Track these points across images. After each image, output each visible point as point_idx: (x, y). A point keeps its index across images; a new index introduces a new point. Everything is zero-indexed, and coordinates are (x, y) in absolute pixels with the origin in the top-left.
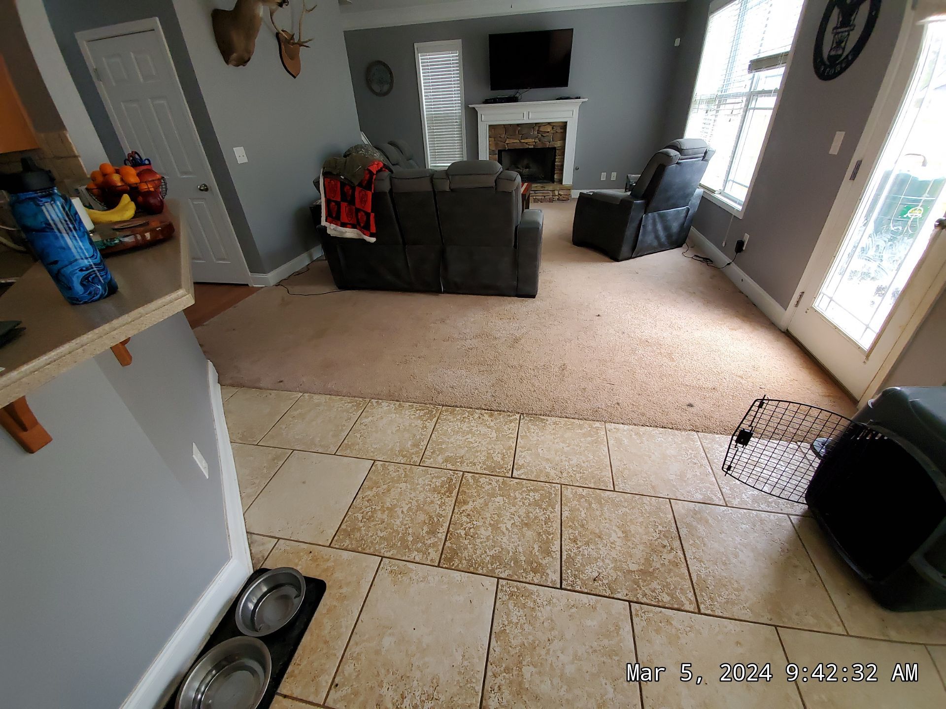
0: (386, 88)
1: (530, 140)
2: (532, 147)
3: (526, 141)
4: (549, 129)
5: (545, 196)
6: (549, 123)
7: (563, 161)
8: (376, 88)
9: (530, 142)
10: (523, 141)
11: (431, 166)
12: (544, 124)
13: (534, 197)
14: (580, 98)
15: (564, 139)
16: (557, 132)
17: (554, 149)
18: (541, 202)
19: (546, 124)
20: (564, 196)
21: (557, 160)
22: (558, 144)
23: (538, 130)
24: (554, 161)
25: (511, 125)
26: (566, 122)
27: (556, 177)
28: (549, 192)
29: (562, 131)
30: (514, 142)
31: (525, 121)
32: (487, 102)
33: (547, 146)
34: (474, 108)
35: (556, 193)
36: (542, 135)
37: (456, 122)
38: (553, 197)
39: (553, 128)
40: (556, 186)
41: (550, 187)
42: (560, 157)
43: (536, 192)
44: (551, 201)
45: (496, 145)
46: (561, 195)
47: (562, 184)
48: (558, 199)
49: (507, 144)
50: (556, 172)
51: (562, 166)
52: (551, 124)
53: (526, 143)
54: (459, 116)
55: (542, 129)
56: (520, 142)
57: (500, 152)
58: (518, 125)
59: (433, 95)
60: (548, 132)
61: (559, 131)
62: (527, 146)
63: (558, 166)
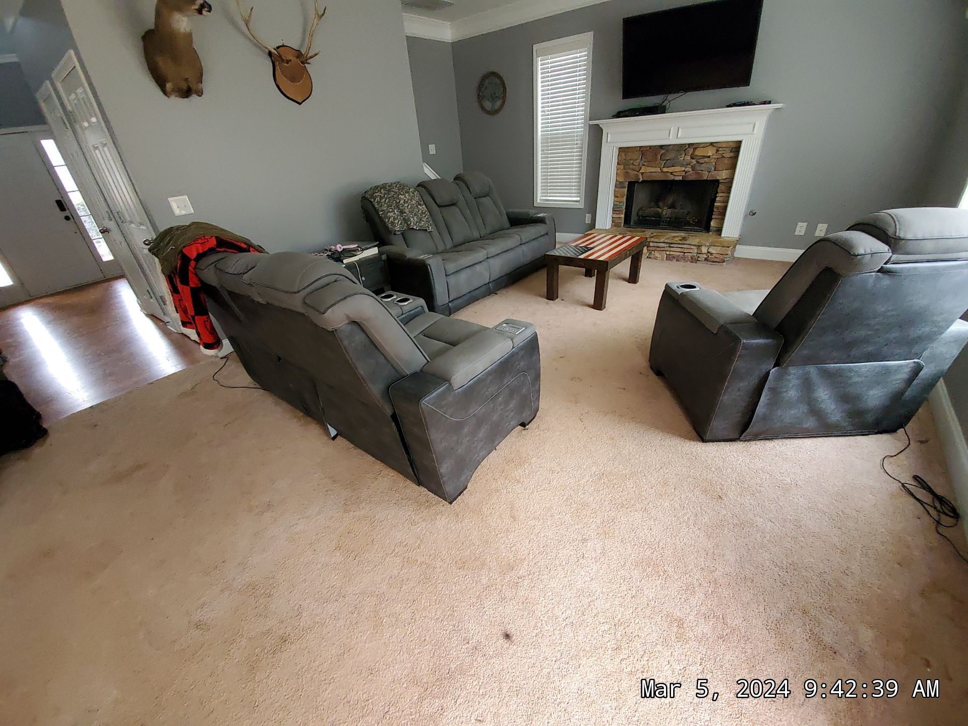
0: (499, 103)
1: (677, 169)
2: (681, 178)
3: (671, 170)
4: (710, 152)
5: (685, 253)
6: (712, 144)
7: (726, 202)
8: (488, 105)
9: (677, 172)
10: (665, 170)
11: (540, 200)
12: (703, 145)
13: (668, 253)
14: (770, 103)
15: (733, 167)
16: (723, 157)
17: (717, 182)
18: (677, 261)
19: (708, 144)
20: (717, 256)
21: (718, 199)
22: (723, 175)
23: (692, 154)
24: (714, 201)
25: (650, 147)
26: (740, 142)
27: (713, 223)
28: (692, 247)
29: (732, 155)
30: (653, 171)
31: (672, 140)
32: (619, 115)
33: (705, 178)
34: (598, 125)
35: (704, 250)
36: (698, 162)
37: (577, 144)
38: (698, 255)
39: (717, 151)
40: (709, 238)
41: (695, 239)
42: (724, 194)
43: (672, 245)
44: (694, 260)
45: (626, 174)
46: (712, 254)
47: (720, 235)
48: (706, 259)
49: (642, 173)
50: (713, 216)
51: (725, 208)
52: (714, 144)
53: (671, 173)
54: (581, 135)
55: (699, 152)
56: (662, 172)
57: (631, 185)
58: (661, 147)
59: (551, 110)
60: (709, 157)
61: (728, 155)
62: (671, 177)
63: (718, 207)
